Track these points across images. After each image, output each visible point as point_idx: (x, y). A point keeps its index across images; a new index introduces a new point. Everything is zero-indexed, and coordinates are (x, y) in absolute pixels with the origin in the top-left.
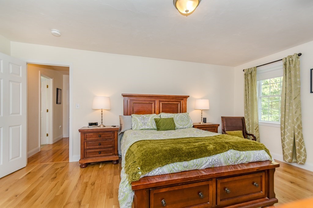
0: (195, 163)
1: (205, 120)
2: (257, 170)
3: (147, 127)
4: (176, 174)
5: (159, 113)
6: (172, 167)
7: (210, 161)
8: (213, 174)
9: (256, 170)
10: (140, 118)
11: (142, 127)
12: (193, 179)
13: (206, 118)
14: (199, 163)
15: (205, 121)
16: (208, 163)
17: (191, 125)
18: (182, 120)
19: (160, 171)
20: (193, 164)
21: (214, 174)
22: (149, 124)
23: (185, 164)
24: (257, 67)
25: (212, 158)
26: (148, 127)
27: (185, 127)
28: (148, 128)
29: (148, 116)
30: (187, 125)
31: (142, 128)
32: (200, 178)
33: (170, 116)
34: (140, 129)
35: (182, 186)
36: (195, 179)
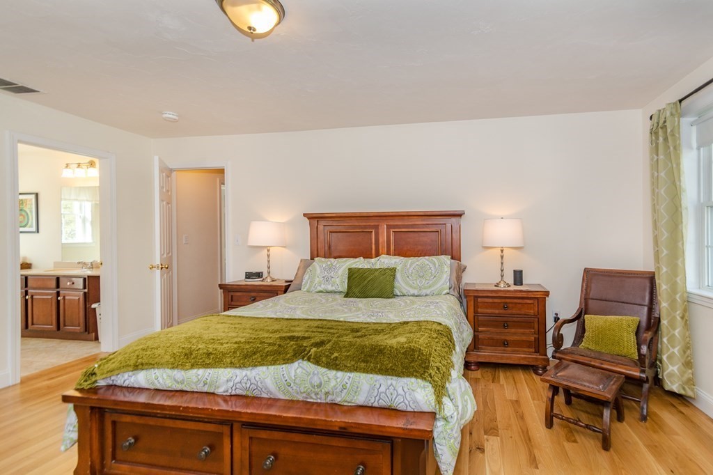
0: (199, 377)
1: (518, 277)
2: (340, 428)
3: (330, 288)
4: (163, 393)
5: (378, 255)
6: (154, 376)
7: (238, 379)
8: (212, 409)
9: (337, 429)
10: (324, 266)
11: (320, 286)
12: (166, 410)
13: (521, 271)
14: (209, 379)
15: (518, 279)
16: (231, 384)
17: (443, 289)
18: (421, 274)
19: (132, 379)
20: (196, 380)
21: (215, 410)
22: (337, 280)
23: (178, 374)
24: (680, 101)
25: (244, 373)
26: (332, 286)
27: (424, 292)
28: (333, 288)
29: (343, 262)
30: (430, 287)
31: (319, 289)
32: (182, 411)
33: (395, 262)
34: (316, 290)
35: (163, 419)
36: (170, 410)
